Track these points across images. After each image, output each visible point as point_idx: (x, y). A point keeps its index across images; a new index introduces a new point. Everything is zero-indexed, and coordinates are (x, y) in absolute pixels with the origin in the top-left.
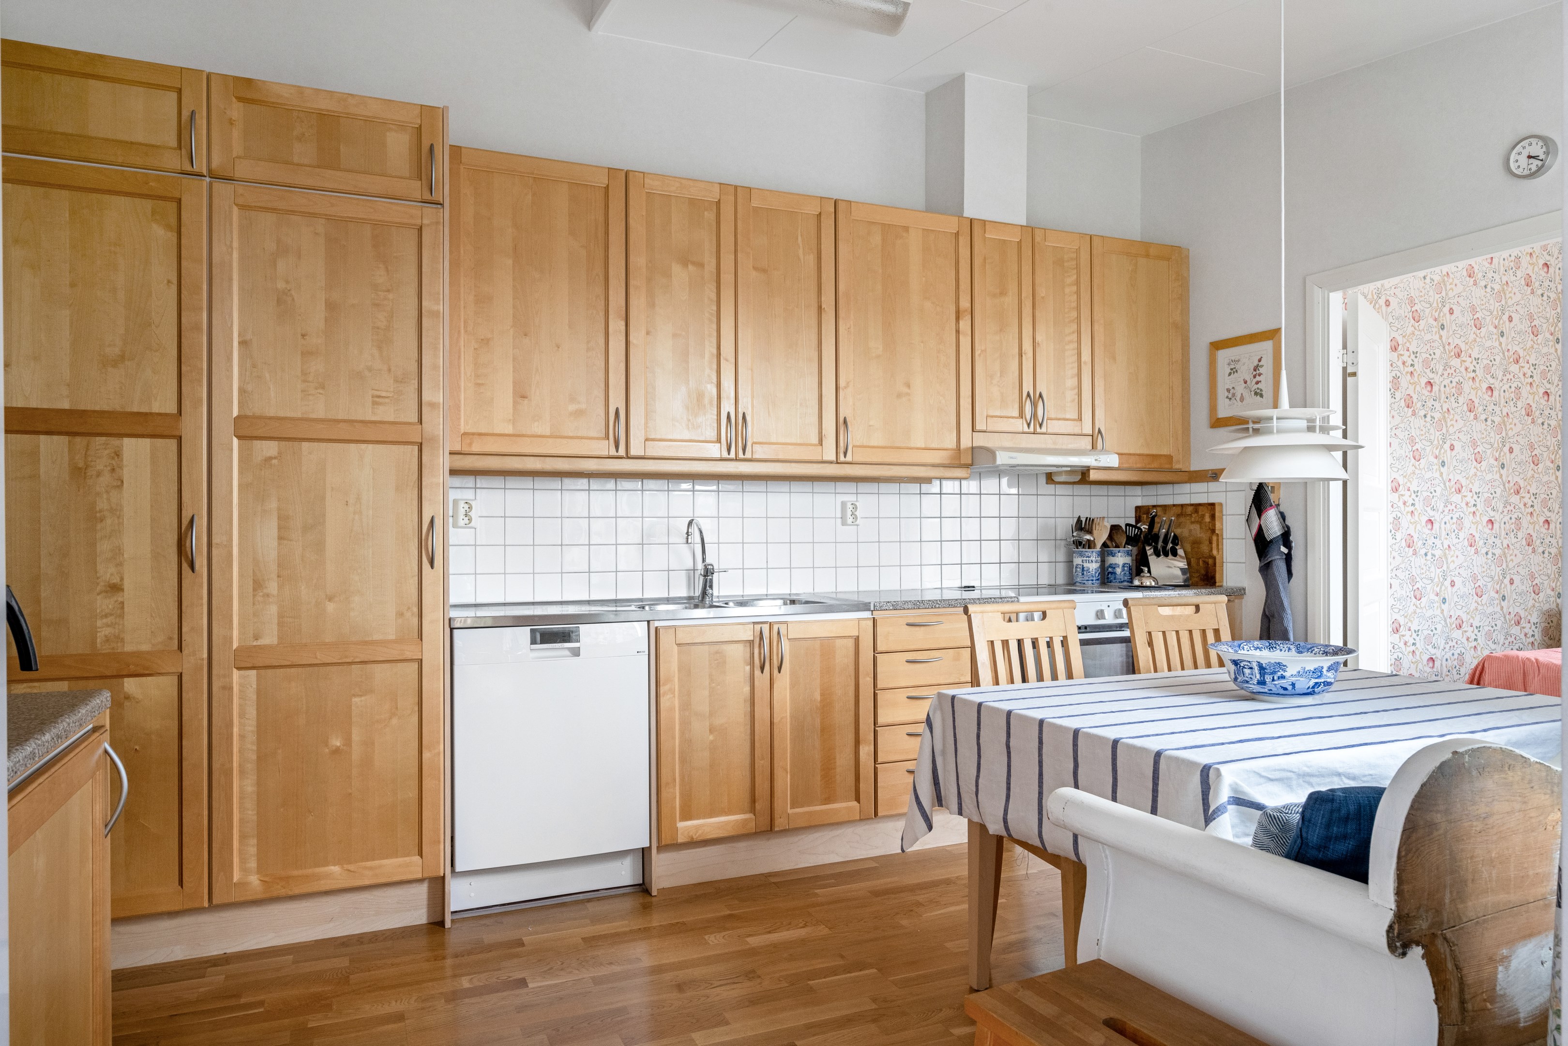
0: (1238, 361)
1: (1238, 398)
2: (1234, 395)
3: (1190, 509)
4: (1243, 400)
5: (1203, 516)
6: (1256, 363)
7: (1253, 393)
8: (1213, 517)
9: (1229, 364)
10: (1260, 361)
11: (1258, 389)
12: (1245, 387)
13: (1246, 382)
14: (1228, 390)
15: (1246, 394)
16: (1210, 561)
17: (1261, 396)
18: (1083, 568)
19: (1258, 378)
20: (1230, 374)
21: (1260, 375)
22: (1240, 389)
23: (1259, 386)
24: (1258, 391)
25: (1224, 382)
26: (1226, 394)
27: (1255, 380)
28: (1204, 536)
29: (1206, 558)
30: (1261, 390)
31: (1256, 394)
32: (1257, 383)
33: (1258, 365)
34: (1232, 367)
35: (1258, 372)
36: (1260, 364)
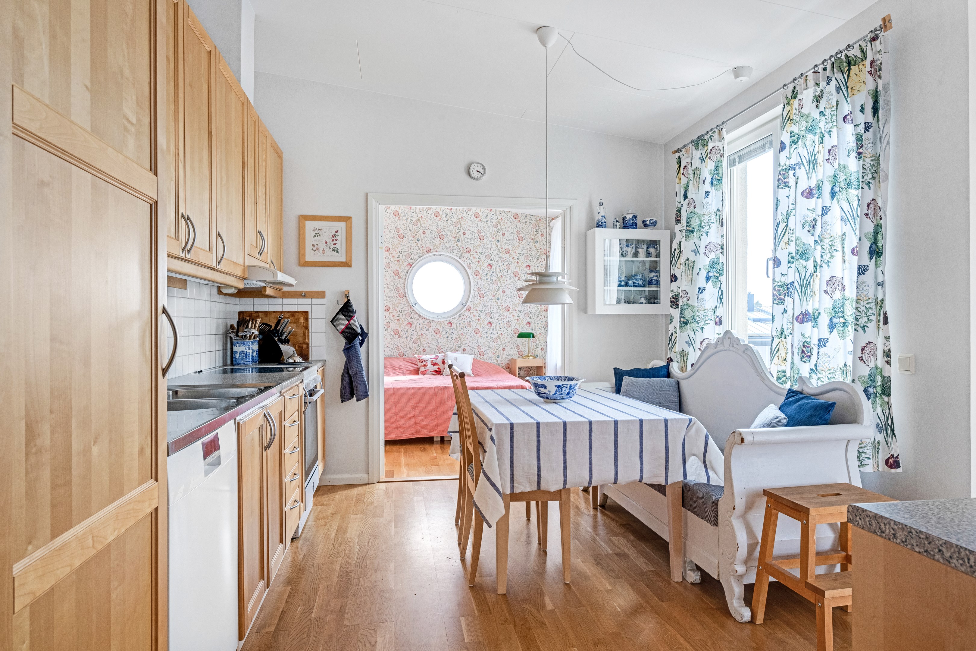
0: (321, 230)
1: (321, 251)
2: (317, 249)
3: (288, 314)
4: (324, 253)
5: (299, 319)
6: (334, 233)
7: (331, 250)
8: (307, 319)
9: (314, 230)
10: (337, 232)
11: (335, 248)
12: (326, 246)
13: (326, 243)
14: (313, 246)
15: (326, 249)
16: (304, 346)
17: (337, 252)
18: (246, 353)
19: (335, 242)
20: (315, 236)
21: (336, 240)
22: (322, 246)
23: (336, 246)
24: (335, 249)
25: (310, 239)
26: (312, 247)
27: (333, 243)
28: (300, 331)
29: (301, 344)
30: (337, 249)
31: (334, 250)
32: (335, 244)
33: (335, 235)
34: (317, 232)
35: (335, 238)
36: (337, 234)
